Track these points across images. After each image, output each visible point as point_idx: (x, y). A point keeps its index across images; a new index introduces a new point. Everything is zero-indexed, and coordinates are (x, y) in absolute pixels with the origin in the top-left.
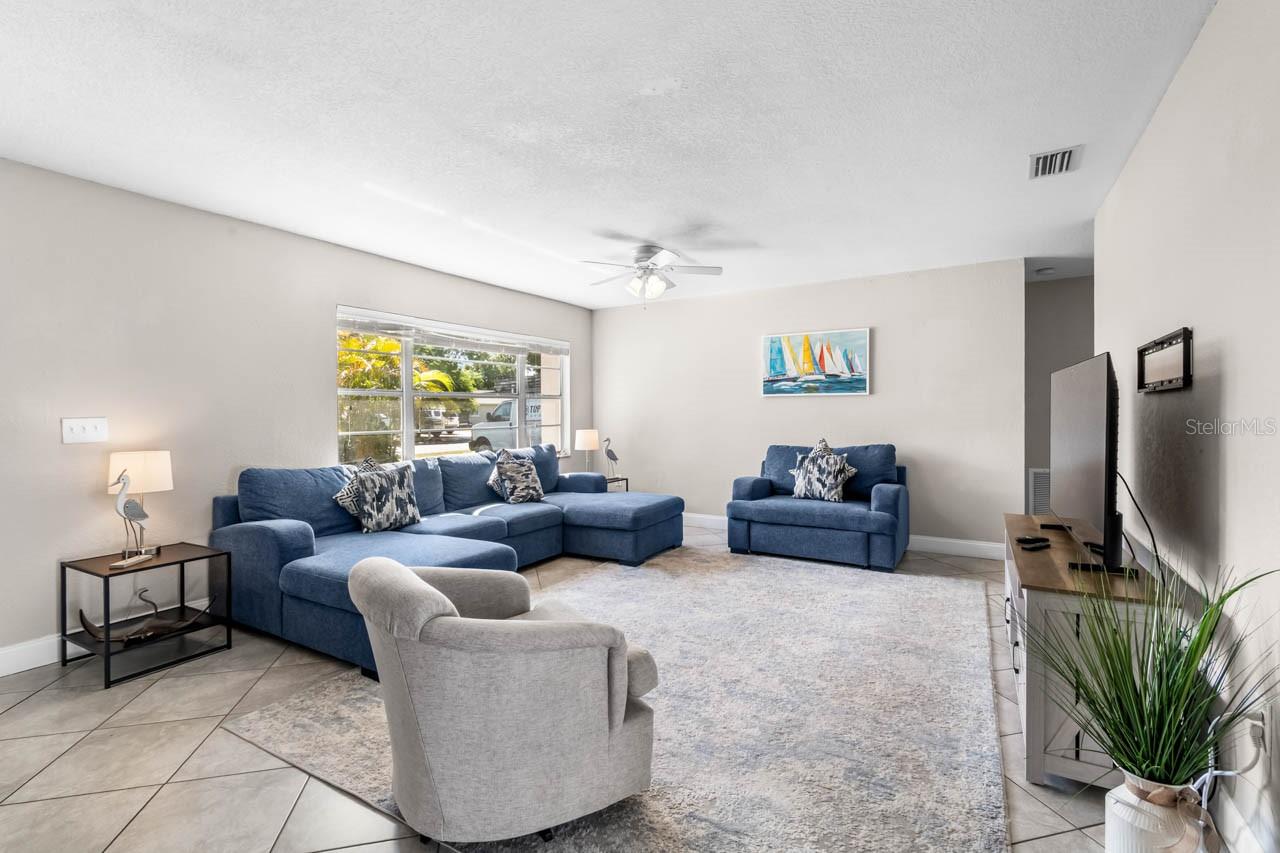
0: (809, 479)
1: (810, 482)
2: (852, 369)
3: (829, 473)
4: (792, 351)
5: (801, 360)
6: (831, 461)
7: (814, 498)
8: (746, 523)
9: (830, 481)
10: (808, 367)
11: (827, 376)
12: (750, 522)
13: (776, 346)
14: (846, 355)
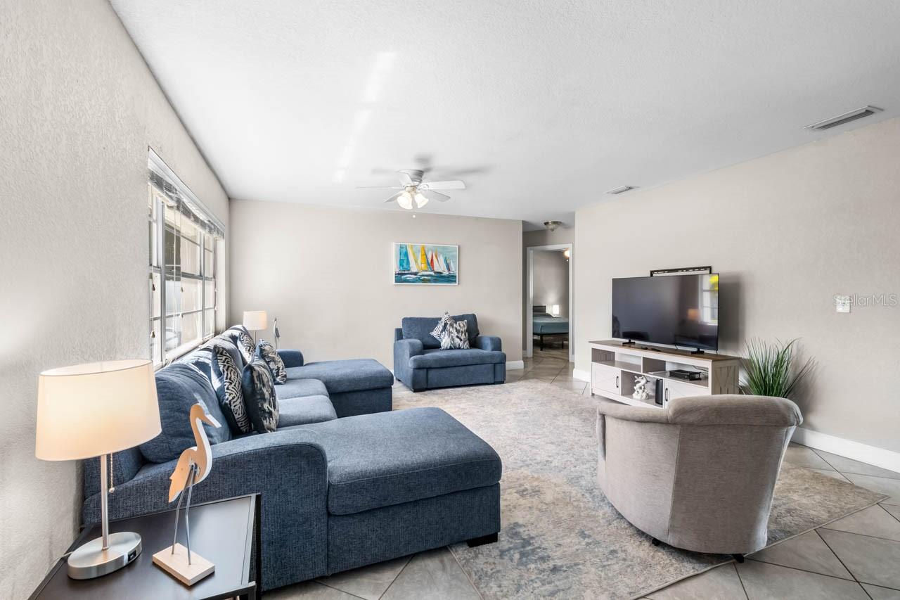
0: (452, 337)
1: (453, 339)
2: (449, 270)
3: (462, 332)
4: (414, 255)
5: (419, 261)
6: (462, 325)
7: (455, 348)
8: (425, 370)
9: (463, 337)
10: (424, 266)
11: (435, 273)
12: (428, 369)
13: (404, 250)
14: (446, 260)
